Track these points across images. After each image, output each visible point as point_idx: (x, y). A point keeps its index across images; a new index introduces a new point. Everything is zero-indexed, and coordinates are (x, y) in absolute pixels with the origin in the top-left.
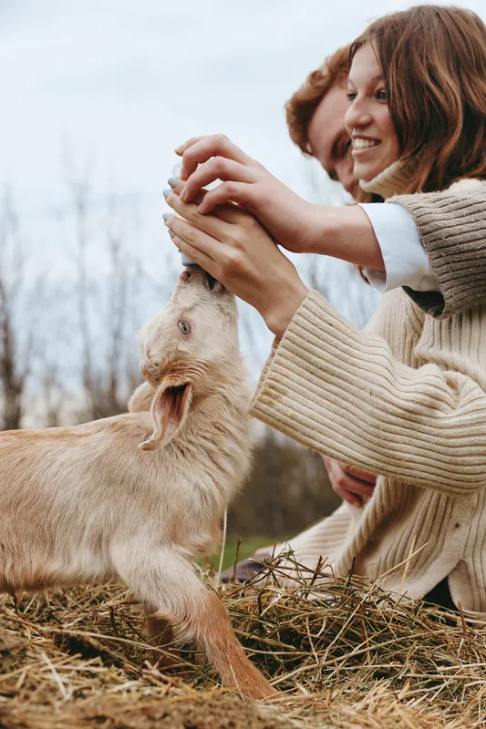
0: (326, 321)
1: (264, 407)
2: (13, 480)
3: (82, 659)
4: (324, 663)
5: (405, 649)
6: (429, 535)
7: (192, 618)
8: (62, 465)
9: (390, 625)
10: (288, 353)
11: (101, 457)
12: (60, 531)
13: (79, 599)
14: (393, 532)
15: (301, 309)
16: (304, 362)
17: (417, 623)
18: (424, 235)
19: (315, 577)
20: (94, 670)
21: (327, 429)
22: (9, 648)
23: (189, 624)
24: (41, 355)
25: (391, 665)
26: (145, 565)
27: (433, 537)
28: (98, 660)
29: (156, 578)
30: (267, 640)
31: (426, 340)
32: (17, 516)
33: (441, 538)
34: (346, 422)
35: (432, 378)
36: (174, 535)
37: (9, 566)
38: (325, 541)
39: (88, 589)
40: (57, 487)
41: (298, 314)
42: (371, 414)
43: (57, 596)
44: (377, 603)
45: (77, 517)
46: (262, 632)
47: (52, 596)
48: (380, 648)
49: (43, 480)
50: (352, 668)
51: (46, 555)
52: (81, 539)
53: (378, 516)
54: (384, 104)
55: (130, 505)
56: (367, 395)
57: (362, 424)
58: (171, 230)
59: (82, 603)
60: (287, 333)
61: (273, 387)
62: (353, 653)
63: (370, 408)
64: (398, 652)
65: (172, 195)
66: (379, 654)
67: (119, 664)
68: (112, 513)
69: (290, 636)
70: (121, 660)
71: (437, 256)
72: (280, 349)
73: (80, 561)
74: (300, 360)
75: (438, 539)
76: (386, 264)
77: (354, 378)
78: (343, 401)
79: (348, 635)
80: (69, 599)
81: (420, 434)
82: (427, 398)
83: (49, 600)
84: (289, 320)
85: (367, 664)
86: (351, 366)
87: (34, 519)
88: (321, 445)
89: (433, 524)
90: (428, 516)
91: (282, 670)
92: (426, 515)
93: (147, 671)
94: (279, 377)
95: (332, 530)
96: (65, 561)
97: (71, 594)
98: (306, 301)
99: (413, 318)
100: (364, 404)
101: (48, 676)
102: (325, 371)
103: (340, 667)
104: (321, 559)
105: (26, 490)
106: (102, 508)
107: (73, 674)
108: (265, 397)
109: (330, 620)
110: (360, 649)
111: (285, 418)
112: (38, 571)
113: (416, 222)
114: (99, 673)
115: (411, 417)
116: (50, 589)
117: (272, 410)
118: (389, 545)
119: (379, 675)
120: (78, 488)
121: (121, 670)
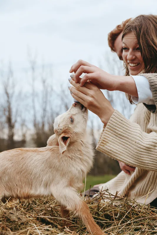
0: (120, 120)
1: (101, 147)
2: (20, 164)
3: (45, 225)
4: (119, 225)
5: (144, 221)
6: (151, 184)
7: (78, 209)
8: (35, 160)
9: (140, 214)
10: (109, 130)
11: (47, 159)
12: (34, 181)
13: (40, 203)
14: (140, 183)
15: (113, 116)
16: (114, 133)
17: (148, 213)
18: (151, 86)
19: (115, 198)
20: (50, 229)
21: (121, 153)
22: (23, 222)
23: (77, 211)
24: (20, 116)
25: (140, 226)
26: (62, 194)
27: (153, 185)
28: (50, 226)
29: (65, 197)
30: (100, 217)
31: (151, 123)
32: (21, 175)
33: (155, 185)
34: (128, 151)
35: (155, 137)
36: (71, 184)
37: (19, 191)
38: (117, 184)
39: (43, 199)
40: (33, 168)
41: (112, 117)
42: (135, 149)
43: (33, 201)
44: (136, 206)
45: (40, 177)
46: (99, 215)
47: (32, 201)
48: (137, 221)
49: (29, 165)
50: (127, 227)
51: (30, 188)
52: (41, 184)
53: (136, 178)
54: (139, 52)
55: (57, 174)
56: (134, 143)
57: (133, 152)
58: (71, 91)
59: (41, 204)
60: (108, 124)
61: (104, 141)
62: (128, 223)
63: (135, 147)
64: (142, 222)
65: (71, 80)
66: (136, 223)
67: (56, 227)
68: (51, 177)
69: (107, 217)
70: (57, 225)
71: (155, 93)
72: (106, 129)
73: (40, 191)
74: (113, 132)
75: (154, 185)
76: (139, 95)
77: (130, 137)
78: (126, 145)
79: (127, 217)
80: (37, 202)
81: (151, 155)
82: (153, 143)
83: (31, 203)
84: (108, 119)
85: (132, 226)
86: (129, 134)
87: (26, 177)
88: (120, 159)
89: (153, 181)
90: (151, 178)
91: (105, 227)
92: (150, 177)
93: (66, 230)
94: (106, 137)
95: (119, 181)
96: (35, 190)
97: (38, 201)
98: (114, 113)
99: (147, 116)
100: (133, 146)
101: (35, 231)
102: (120, 135)
103: (124, 227)
104: (117, 192)
105: (24, 167)
106: (48, 175)
107: (43, 230)
108: (102, 144)
109: (121, 212)
110: (130, 221)
111: (108, 150)
112: (27, 193)
113: (149, 82)
114: (51, 230)
115: (148, 149)
116: (31, 199)
117: (104, 148)
118: (138, 187)
119: (136, 230)
120: (40, 168)
121: (57, 229)
